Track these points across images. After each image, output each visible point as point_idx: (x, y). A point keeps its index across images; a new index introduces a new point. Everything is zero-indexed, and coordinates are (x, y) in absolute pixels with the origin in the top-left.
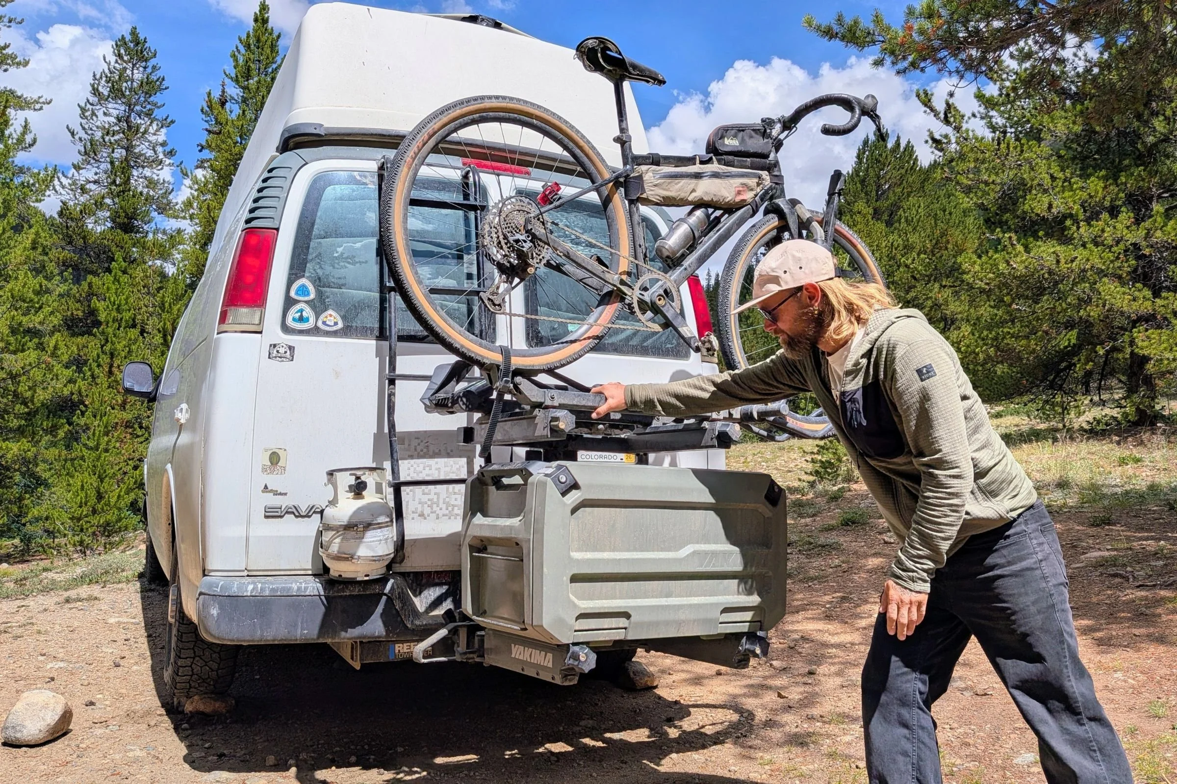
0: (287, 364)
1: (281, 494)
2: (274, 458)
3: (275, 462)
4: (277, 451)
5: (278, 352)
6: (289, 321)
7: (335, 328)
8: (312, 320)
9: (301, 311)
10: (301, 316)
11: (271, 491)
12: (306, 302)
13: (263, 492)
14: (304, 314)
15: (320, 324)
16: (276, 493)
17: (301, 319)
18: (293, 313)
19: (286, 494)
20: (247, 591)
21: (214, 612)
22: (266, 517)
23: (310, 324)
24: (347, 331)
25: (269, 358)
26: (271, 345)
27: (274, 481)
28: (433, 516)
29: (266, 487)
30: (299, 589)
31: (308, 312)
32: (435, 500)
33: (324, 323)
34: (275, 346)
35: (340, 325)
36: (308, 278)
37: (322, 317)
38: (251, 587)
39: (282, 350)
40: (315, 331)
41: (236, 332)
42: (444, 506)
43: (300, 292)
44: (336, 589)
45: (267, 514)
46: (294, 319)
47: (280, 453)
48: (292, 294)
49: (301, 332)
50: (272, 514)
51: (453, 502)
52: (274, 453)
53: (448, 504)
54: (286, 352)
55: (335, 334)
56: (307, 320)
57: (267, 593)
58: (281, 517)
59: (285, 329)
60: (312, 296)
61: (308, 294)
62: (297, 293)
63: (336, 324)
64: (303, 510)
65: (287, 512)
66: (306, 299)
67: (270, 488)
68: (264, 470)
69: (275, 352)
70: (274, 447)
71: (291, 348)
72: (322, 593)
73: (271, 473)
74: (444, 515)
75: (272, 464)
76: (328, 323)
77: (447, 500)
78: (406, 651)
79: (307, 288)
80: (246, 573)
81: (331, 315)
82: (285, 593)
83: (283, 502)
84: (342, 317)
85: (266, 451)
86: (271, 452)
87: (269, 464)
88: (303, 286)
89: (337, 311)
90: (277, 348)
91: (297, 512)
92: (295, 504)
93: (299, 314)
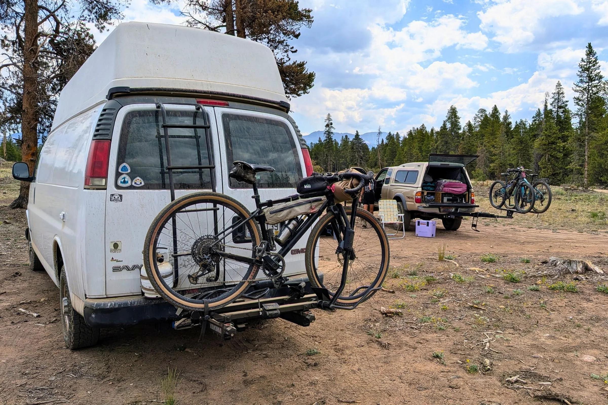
0: (119, 203)
1: (120, 261)
2: (116, 246)
4: (117, 243)
5: (114, 198)
6: (119, 183)
7: (140, 185)
8: (130, 182)
9: (124, 178)
10: (125, 181)
11: (115, 260)
12: (127, 174)
13: (111, 261)
14: (126, 180)
15: (133, 184)
16: (117, 261)
18: (120, 180)
19: (122, 261)
20: (108, 306)
23: (129, 184)
24: (147, 187)
25: (111, 201)
26: (111, 195)
29: (113, 259)
30: (131, 302)
31: (128, 179)
33: (135, 183)
34: (113, 195)
35: (143, 184)
36: (126, 163)
37: (134, 181)
39: (116, 197)
40: (131, 187)
41: (94, 189)
45: (114, 270)
46: (121, 182)
47: (119, 243)
48: (120, 171)
49: (125, 188)
50: (116, 269)
54: (118, 198)
55: (141, 188)
56: (127, 182)
57: (117, 306)
58: (120, 271)
59: (117, 187)
60: (129, 171)
61: (127, 170)
62: (122, 170)
63: (141, 183)
64: (130, 267)
65: (123, 269)
66: (126, 172)
67: (114, 259)
68: (111, 251)
70: (115, 240)
71: (121, 196)
73: (115, 252)
75: (115, 248)
76: (137, 183)
79: (126, 167)
80: (106, 296)
81: (138, 180)
82: (125, 306)
83: (121, 265)
84: (143, 180)
85: (112, 242)
86: (114, 243)
87: (113, 248)
88: (125, 166)
89: (141, 178)
90: (114, 196)
91: (127, 268)
92: (126, 265)
93: (123, 180)
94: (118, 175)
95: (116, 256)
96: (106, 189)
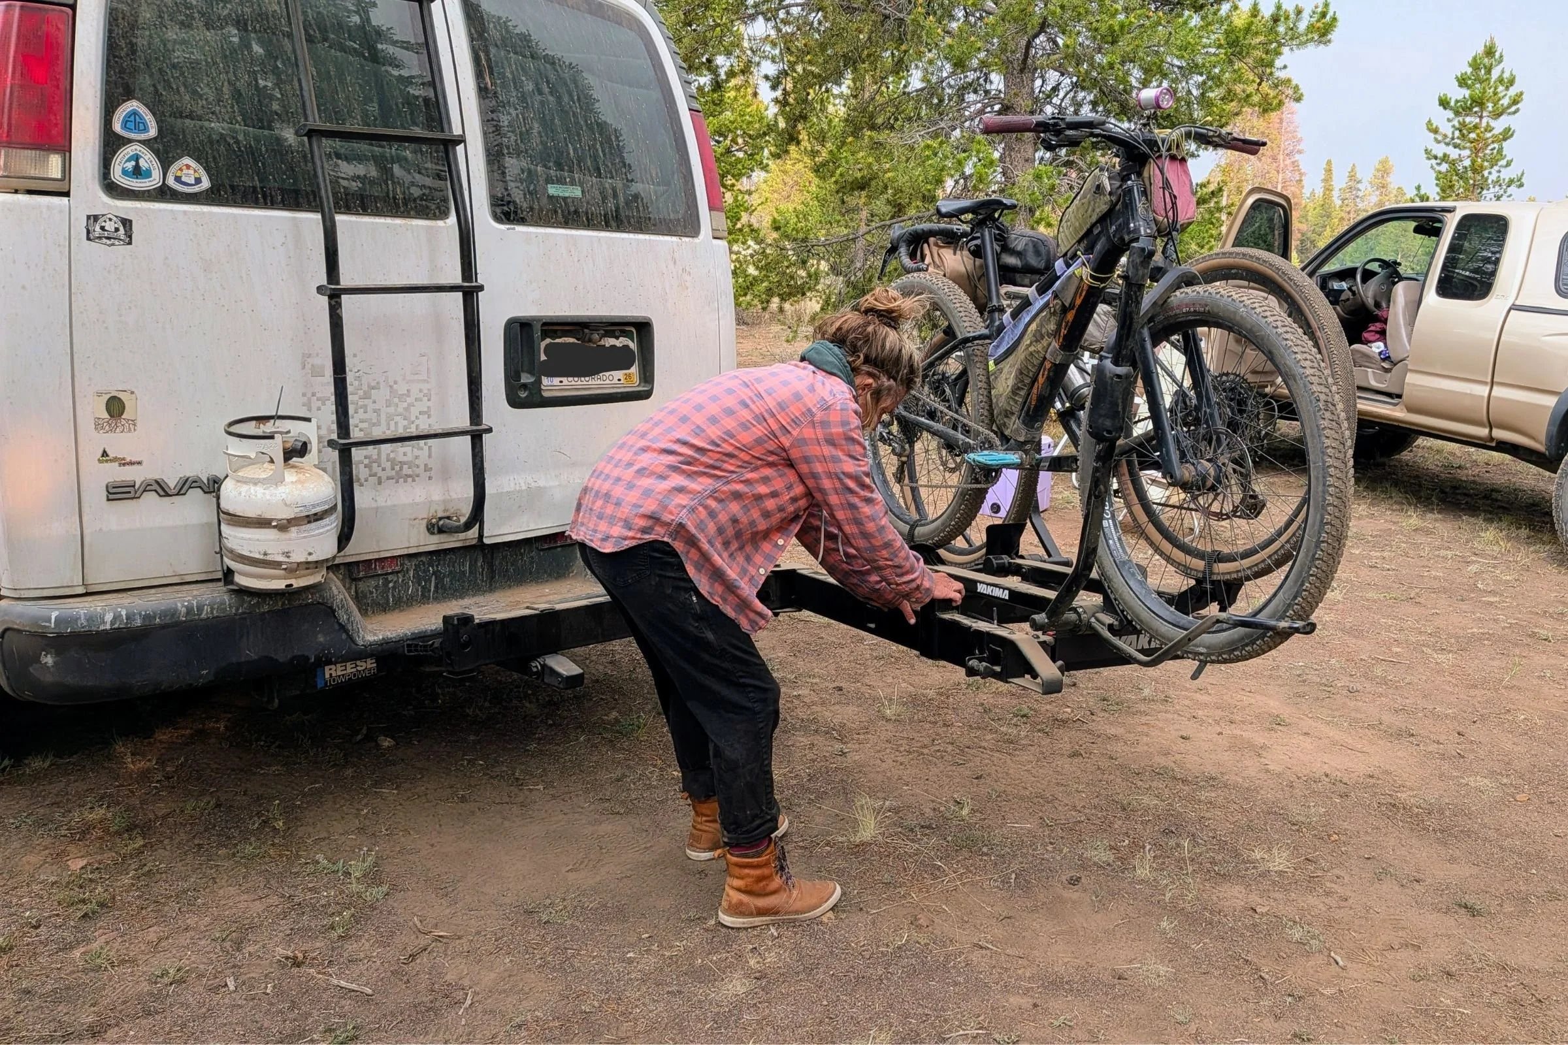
0: (121, 250)
1: (131, 463)
2: (115, 407)
3: (116, 412)
4: (121, 396)
5: (103, 228)
6: (117, 175)
7: (196, 189)
8: (157, 174)
9: (136, 158)
10: (137, 167)
11: (115, 459)
12: (143, 142)
13: (100, 462)
14: (142, 163)
15: (171, 181)
16: (123, 463)
17: (137, 172)
18: (120, 163)
20: (104, 622)
21: (48, 659)
22: (110, 501)
23: (154, 181)
24: (217, 196)
25: (89, 239)
26: (89, 217)
28: (373, 480)
29: (105, 454)
30: (187, 609)
31: (148, 160)
32: (375, 457)
33: (178, 179)
34: (96, 218)
35: (206, 184)
36: (140, 100)
37: (173, 170)
38: (108, 614)
39: (110, 226)
40: (164, 194)
41: (16, 192)
42: (388, 465)
43: (131, 125)
45: (111, 497)
46: (125, 172)
47: (125, 397)
48: (117, 127)
49: (139, 195)
50: (119, 493)
51: (401, 458)
52: (113, 398)
53: (393, 462)
54: (117, 230)
55: (197, 198)
56: (148, 174)
57: (138, 622)
58: (136, 498)
59: (111, 188)
60: (153, 132)
61: (146, 130)
62: (125, 125)
63: (198, 181)
64: (172, 483)
65: (145, 491)
66: (143, 137)
67: (112, 455)
68: (98, 426)
69: (98, 228)
70: (113, 387)
71: (127, 223)
73: (113, 430)
74: (388, 478)
75: (111, 416)
76: (183, 179)
77: (392, 455)
78: (339, 673)
79: (141, 118)
80: (83, 590)
81: (188, 167)
82: (168, 620)
83: (136, 475)
84: (208, 169)
85: (99, 394)
86: (108, 396)
87: (106, 416)
88: (135, 113)
89: (198, 160)
90: (100, 222)
91: (161, 489)
92: (157, 477)
93: (133, 163)
94: (111, 143)
95: (120, 443)
96: (67, 194)
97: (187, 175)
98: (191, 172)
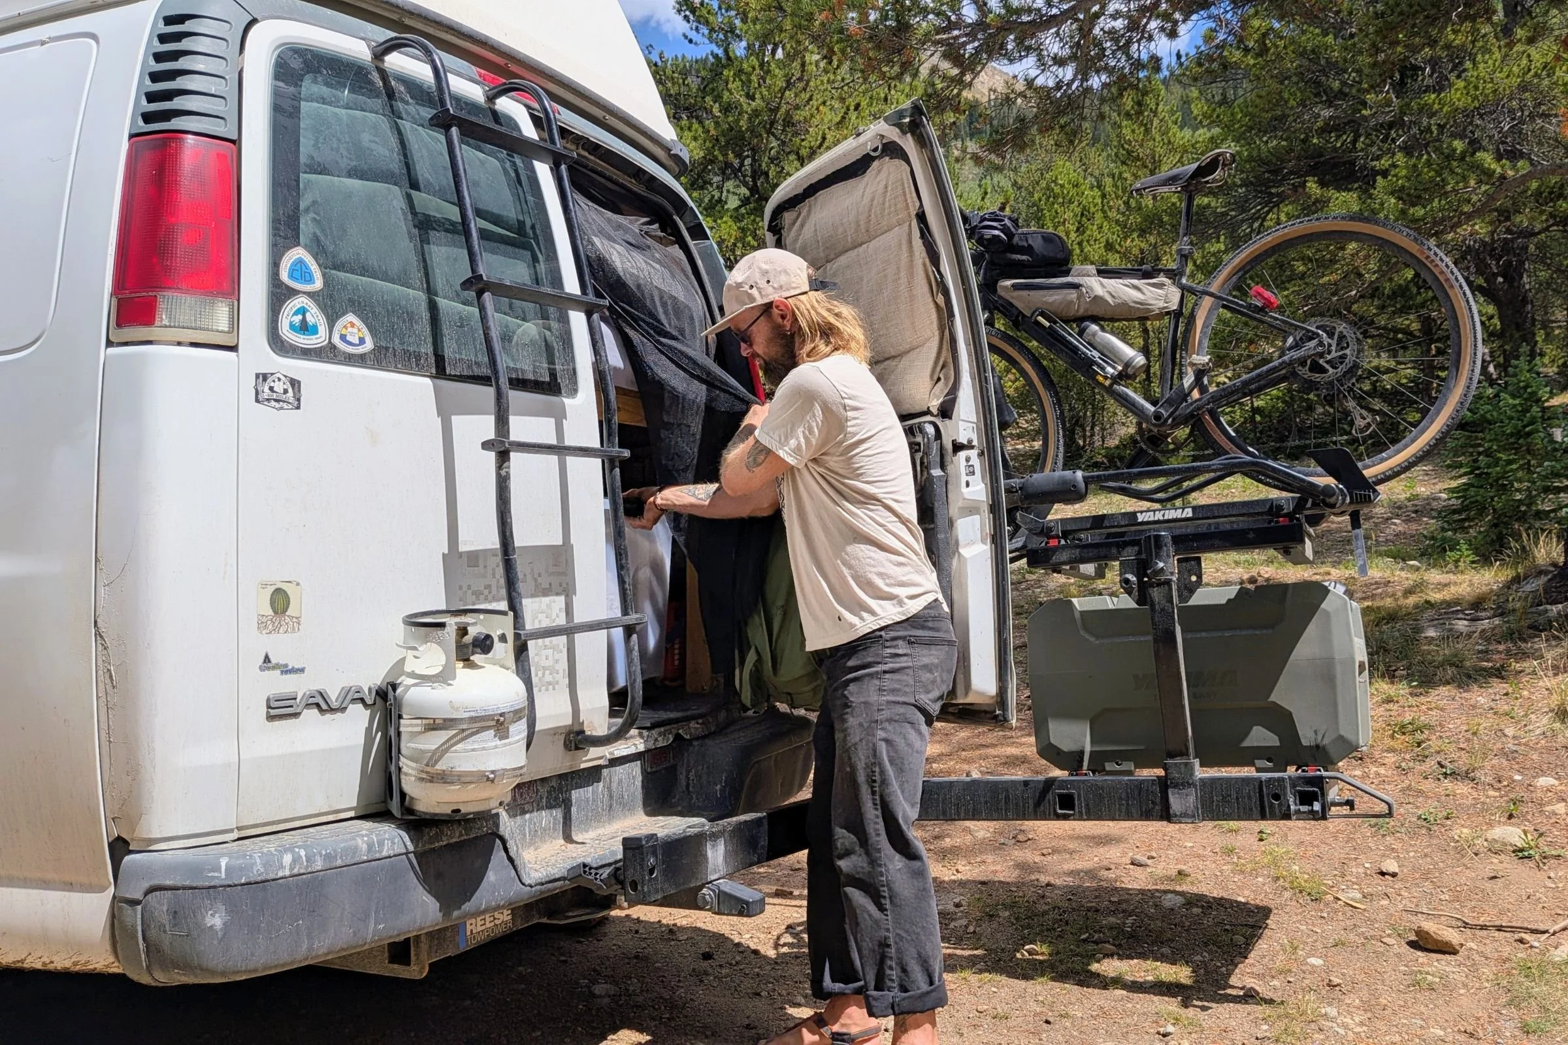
0: (291, 415)
1: (294, 671)
2: (280, 601)
3: (280, 607)
4: (284, 586)
5: (271, 389)
6: (284, 330)
7: (361, 350)
8: (323, 330)
9: (303, 311)
10: (304, 321)
11: (277, 667)
12: (310, 295)
13: (262, 669)
14: (309, 317)
15: (336, 340)
16: (286, 670)
17: (304, 328)
18: (288, 317)
19: (302, 670)
20: (282, 867)
21: (216, 920)
22: (271, 718)
23: (318, 340)
24: (379, 359)
25: (257, 401)
26: (257, 376)
27: (282, 648)
29: (267, 659)
30: (370, 846)
31: (315, 316)
33: (343, 338)
34: (265, 377)
35: (369, 345)
36: (306, 247)
37: (339, 324)
38: (287, 859)
39: (279, 387)
40: (328, 353)
41: (179, 344)
43: (297, 274)
44: (426, 838)
45: (273, 712)
46: (292, 327)
47: (289, 589)
48: (284, 276)
49: (307, 353)
50: (280, 711)
52: (278, 591)
54: (286, 391)
55: (360, 360)
56: (315, 329)
57: (319, 864)
58: (296, 715)
59: (279, 345)
60: (318, 284)
61: (311, 280)
62: (291, 275)
63: (362, 341)
64: (333, 696)
65: (308, 706)
66: (309, 288)
67: (274, 661)
68: (262, 625)
69: (266, 389)
70: (277, 578)
71: (295, 384)
72: (411, 848)
73: (276, 630)
75: (276, 612)
76: (349, 338)
78: (480, 929)
79: (307, 267)
80: (235, 835)
81: (353, 325)
82: (349, 860)
83: (299, 686)
84: (370, 329)
85: (264, 586)
86: (273, 588)
87: (271, 612)
88: (300, 262)
89: (361, 318)
90: (269, 382)
91: (321, 704)
92: (319, 687)
93: (300, 317)
94: (279, 294)
96: (233, 348)
97: (352, 334)
98: (355, 330)
